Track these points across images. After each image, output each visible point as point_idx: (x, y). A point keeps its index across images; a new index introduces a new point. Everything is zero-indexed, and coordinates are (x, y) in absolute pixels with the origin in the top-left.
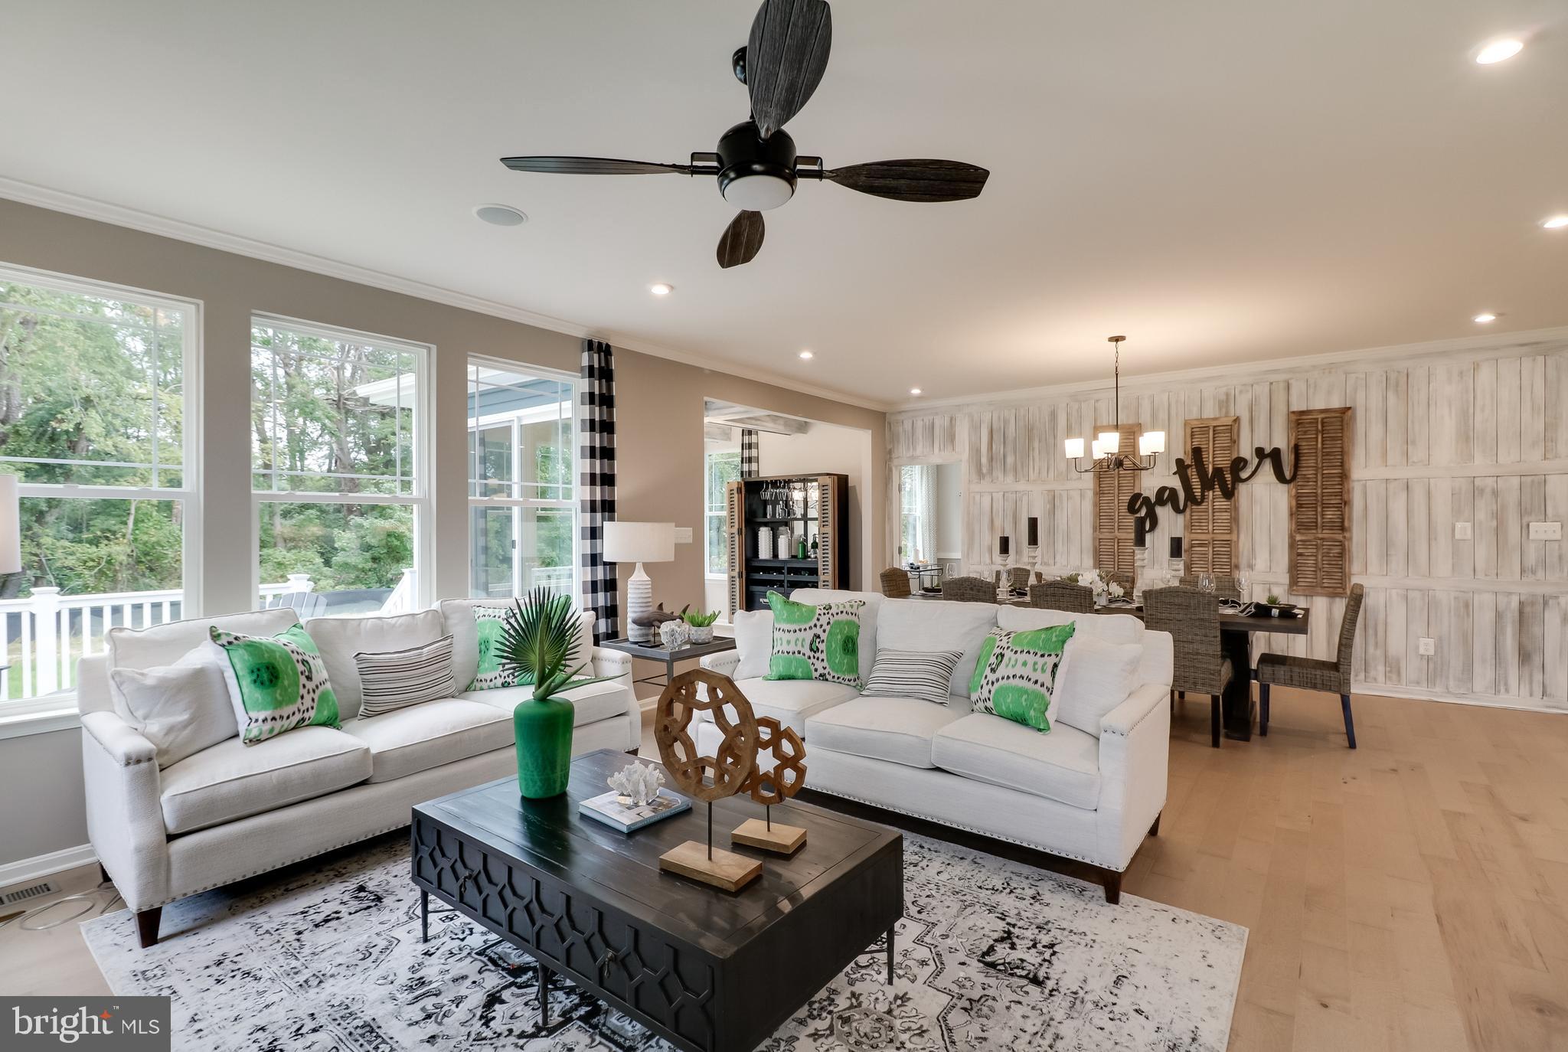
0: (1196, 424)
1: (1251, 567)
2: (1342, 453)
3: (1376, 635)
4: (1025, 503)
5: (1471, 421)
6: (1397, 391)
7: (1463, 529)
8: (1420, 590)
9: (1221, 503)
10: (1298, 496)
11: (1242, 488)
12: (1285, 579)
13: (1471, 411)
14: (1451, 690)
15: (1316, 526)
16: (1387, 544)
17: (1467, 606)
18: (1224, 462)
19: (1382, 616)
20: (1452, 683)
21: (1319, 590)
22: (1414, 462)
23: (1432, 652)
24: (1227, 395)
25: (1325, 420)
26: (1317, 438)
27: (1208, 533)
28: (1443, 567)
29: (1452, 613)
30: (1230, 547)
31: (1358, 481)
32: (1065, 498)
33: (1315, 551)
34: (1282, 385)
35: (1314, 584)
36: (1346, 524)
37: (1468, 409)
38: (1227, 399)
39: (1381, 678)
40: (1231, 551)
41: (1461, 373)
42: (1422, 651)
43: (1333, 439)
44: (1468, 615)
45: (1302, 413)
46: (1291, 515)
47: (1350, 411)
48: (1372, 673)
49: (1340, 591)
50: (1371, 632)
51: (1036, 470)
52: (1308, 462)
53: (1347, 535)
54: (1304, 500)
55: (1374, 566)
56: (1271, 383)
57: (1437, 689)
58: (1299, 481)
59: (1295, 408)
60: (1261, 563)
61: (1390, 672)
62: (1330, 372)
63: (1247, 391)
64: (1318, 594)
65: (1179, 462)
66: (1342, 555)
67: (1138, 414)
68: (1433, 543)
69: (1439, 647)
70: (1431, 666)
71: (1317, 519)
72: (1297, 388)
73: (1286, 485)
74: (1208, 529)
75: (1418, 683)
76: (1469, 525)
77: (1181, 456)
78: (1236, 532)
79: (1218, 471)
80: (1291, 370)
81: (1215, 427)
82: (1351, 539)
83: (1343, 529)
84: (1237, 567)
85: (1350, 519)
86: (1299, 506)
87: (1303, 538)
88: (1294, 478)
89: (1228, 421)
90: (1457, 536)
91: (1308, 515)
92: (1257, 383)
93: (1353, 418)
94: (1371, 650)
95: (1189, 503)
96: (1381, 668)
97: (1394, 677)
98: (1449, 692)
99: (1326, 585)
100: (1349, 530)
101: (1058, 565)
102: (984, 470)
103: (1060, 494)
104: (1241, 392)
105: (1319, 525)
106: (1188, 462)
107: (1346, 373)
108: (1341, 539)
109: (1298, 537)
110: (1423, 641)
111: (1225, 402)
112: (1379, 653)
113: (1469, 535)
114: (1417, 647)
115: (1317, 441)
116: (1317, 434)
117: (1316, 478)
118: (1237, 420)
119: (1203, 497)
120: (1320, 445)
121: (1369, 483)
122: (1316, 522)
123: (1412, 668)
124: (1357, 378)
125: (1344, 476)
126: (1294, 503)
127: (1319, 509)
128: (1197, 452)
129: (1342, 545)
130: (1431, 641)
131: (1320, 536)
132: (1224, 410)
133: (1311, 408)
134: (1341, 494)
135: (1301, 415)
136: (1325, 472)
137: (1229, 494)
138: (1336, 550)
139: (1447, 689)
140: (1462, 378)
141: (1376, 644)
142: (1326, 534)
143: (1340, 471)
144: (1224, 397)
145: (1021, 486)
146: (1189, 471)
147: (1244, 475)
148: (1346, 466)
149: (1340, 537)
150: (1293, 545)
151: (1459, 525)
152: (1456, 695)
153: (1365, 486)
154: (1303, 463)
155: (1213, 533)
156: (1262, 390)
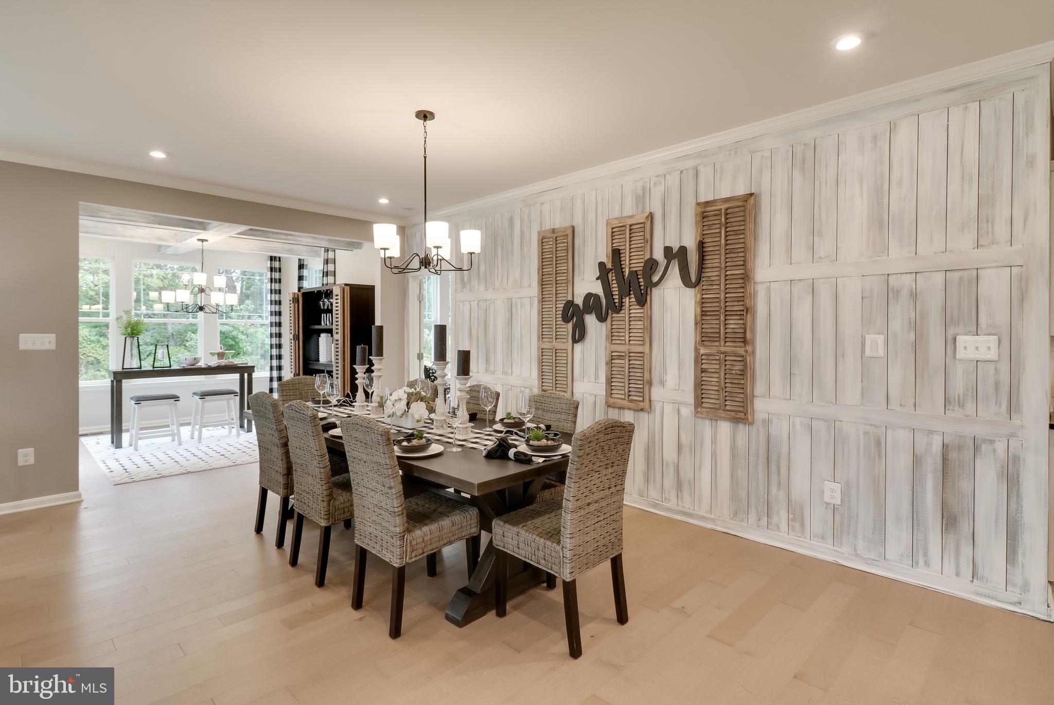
0: (616, 223)
1: (662, 383)
2: (745, 250)
3: (779, 473)
4: (492, 310)
5: (886, 201)
6: (803, 169)
7: (876, 343)
8: (826, 421)
9: (637, 311)
10: (702, 302)
11: (656, 293)
12: (690, 399)
13: (886, 186)
14: (859, 552)
15: (719, 337)
16: (791, 361)
17: (878, 444)
18: (638, 266)
19: (785, 449)
20: (861, 543)
21: (723, 414)
22: (820, 258)
23: (838, 501)
24: (644, 189)
25: (729, 211)
26: (720, 233)
27: (625, 344)
28: (851, 393)
29: (862, 451)
30: (643, 360)
31: (763, 283)
32: (519, 307)
33: (718, 367)
34: (691, 173)
35: (718, 406)
36: (748, 336)
37: (882, 184)
38: (644, 193)
39: (784, 526)
40: (643, 365)
41: (875, 138)
42: (827, 499)
43: (737, 232)
44: (880, 456)
45: (707, 203)
46: (696, 324)
47: (753, 198)
48: (775, 520)
49: (741, 415)
50: (773, 468)
51: (500, 277)
52: (713, 261)
53: (749, 348)
54: (709, 307)
55: (776, 390)
56: (682, 172)
57: (846, 549)
58: (704, 284)
59: (702, 199)
60: (671, 379)
61: (793, 520)
62: (736, 153)
63: (661, 183)
64: (721, 418)
65: (602, 265)
66: (743, 373)
67: (572, 216)
68: (840, 359)
69: (846, 495)
70: (837, 517)
71: (720, 328)
72: (706, 173)
73: (693, 290)
74: (625, 340)
75: (823, 538)
76: (881, 339)
77: (604, 260)
78: (648, 344)
79: (634, 274)
80: (701, 155)
81: (631, 226)
82: (753, 353)
83: (745, 341)
84: (650, 383)
85: (753, 331)
86: (704, 313)
87: (707, 351)
88: (699, 280)
89: (641, 218)
90: (868, 353)
91: (712, 324)
92: (669, 173)
93: (757, 207)
94: (774, 490)
95: (610, 311)
96: (784, 514)
97: (798, 526)
98: (857, 555)
99: (728, 408)
100: (753, 343)
101: (514, 374)
102: (466, 280)
103: (516, 303)
104: (655, 184)
105: (722, 336)
106: (609, 266)
107: (752, 152)
108: (743, 353)
109: (702, 351)
110: (828, 485)
111: (641, 198)
112: (782, 494)
113: (881, 352)
114: (822, 492)
115: (720, 237)
116: (720, 228)
117: (719, 280)
118: (651, 216)
119: (621, 303)
120: (723, 241)
121: (773, 285)
122: (719, 333)
123: (817, 519)
124: (762, 157)
125: (746, 278)
126: (699, 310)
127: (722, 318)
128: (616, 254)
129: (744, 361)
130: (837, 487)
131: (723, 349)
132: (641, 206)
133: (717, 197)
134: (741, 299)
135: (706, 207)
136: (728, 273)
137: (642, 300)
138: (739, 367)
139: (855, 550)
140: (875, 144)
141: (779, 483)
142: (729, 348)
143: (742, 271)
144: (640, 192)
145: (489, 295)
146: (610, 275)
147: (655, 279)
148: (749, 264)
149: (741, 351)
150: (699, 359)
151: (869, 338)
152: (866, 561)
153: (769, 290)
154: (708, 264)
155: (629, 344)
156: (673, 180)
